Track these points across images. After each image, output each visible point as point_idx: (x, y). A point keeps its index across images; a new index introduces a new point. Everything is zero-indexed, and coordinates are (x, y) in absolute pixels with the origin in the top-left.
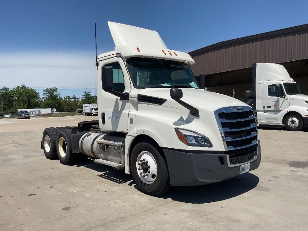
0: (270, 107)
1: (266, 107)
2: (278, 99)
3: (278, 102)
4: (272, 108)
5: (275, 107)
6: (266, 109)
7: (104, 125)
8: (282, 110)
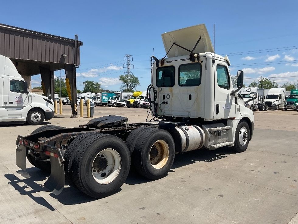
0: (12, 103)
1: (8, 103)
2: (21, 95)
3: (21, 98)
4: (15, 104)
5: (18, 103)
6: (8, 105)
7: (217, 115)
8: (25, 106)
